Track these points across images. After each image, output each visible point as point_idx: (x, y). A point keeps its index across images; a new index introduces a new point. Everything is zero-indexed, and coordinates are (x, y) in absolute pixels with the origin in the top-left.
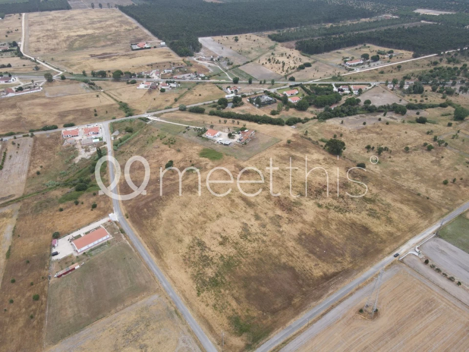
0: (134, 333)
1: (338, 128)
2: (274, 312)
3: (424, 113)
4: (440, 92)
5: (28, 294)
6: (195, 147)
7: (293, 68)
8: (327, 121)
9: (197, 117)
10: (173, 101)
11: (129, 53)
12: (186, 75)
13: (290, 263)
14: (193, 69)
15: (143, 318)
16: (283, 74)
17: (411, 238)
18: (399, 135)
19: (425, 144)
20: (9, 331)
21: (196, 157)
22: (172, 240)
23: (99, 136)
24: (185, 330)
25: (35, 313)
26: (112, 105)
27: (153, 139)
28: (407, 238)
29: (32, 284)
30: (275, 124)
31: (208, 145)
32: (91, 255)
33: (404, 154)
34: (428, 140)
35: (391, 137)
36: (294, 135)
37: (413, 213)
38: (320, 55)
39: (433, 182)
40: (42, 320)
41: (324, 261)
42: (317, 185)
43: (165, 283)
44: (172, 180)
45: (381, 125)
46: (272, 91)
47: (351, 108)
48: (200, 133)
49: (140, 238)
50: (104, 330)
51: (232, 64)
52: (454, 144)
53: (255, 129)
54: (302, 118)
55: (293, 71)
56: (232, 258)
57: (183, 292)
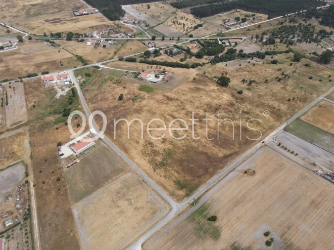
0: (121, 193)
1: (224, 69)
2: (199, 177)
3: (276, 57)
4: (285, 43)
5: (53, 178)
6: (135, 85)
7: (191, 28)
8: (217, 64)
9: (131, 64)
10: (113, 54)
11: (73, 18)
12: (118, 35)
13: (205, 151)
14: (122, 30)
15: (125, 185)
16: (185, 32)
17: (270, 133)
18: (261, 72)
19: (277, 77)
20: (47, 198)
21: (137, 91)
22: (133, 143)
23: (68, 79)
24: (151, 190)
25: (60, 188)
26: (71, 57)
27: (106, 81)
28: (268, 133)
29: (53, 172)
30: (184, 68)
31: (143, 83)
32: (84, 154)
33: (265, 84)
34: (279, 74)
35: (257, 74)
36: (197, 75)
37: (271, 119)
38: (207, 18)
39: (282, 100)
40: (66, 190)
41: (224, 148)
42: (215, 105)
43: (134, 167)
44: (124, 107)
45: (250, 66)
46: (179, 44)
47: (231, 55)
48: (136, 75)
49: (112, 143)
50: (104, 193)
51: (148, 26)
52: (293, 76)
53: (172, 71)
54: (201, 63)
55: (191, 30)
56: (171, 150)
57: (145, 171)
